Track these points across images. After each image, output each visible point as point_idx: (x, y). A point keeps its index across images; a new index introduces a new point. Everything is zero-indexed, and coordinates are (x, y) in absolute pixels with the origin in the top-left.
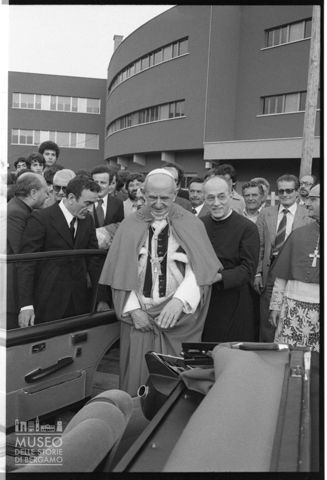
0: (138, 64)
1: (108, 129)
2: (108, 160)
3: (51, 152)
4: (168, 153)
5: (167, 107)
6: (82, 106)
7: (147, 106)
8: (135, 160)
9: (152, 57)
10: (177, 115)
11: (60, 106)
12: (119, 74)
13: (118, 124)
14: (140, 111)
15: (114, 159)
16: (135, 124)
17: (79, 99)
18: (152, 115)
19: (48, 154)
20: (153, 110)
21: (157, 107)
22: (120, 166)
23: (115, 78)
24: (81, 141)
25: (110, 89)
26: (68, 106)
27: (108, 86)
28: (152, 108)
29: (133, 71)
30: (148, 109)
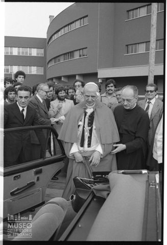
0: (63, 30)
1: (48, 63)
2: (49, 80)
3: (22, 76)
4: (80, 75)
5: (78, 52)
6: (34, 52)
7: (68, 51)
8: (63, 79)
9: (70, 26)
10: (83, 55)
11: (23, 53)
12: (53, 35)
13: (53, 61)
14: (64, 54)
15: (52, 79)
16: (62, 61)
17: (32, 49)
18: (71, 56)
19: (20, 77)
20: (71, 54)
21: (73, 52)
22: (55, 83)
23: (51, 37)
24: (34, 70)
25: (48, 43)
26: (27, 53)
27: (47, 42)
28: (71, 52)
29: (60, 34)
30: (68, 53)
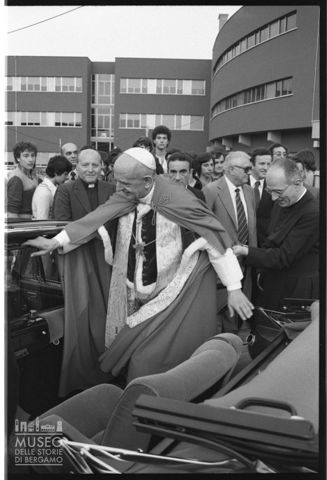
0: (244, 43)
1: (213, 109)
2: (213, 141)
3: (162, 136)
4: (275, 132)
5: (274, 85)
6: (187, 88)
7: (253, 86)
8: (240, 140)
9: (258, 35)
10: (284, 92)
11: (166, 89)
12: (224, 54)
13: (223, 106)
14: (245, 91)
15: (219, 140)
16: (241, 104)
17: (184, 82)
18: (258, 94)
19: (159, 138)
20: (259, 89)
21: (263, 86)
22: (225, 147)
23: (221, 58)
24: (186, 123)
25: (215, 69)
26: (173, 89)
27: (214, 65)
28: (258, 87)
29: (238, 50)
30: (253, 88)
